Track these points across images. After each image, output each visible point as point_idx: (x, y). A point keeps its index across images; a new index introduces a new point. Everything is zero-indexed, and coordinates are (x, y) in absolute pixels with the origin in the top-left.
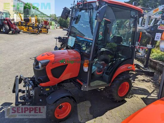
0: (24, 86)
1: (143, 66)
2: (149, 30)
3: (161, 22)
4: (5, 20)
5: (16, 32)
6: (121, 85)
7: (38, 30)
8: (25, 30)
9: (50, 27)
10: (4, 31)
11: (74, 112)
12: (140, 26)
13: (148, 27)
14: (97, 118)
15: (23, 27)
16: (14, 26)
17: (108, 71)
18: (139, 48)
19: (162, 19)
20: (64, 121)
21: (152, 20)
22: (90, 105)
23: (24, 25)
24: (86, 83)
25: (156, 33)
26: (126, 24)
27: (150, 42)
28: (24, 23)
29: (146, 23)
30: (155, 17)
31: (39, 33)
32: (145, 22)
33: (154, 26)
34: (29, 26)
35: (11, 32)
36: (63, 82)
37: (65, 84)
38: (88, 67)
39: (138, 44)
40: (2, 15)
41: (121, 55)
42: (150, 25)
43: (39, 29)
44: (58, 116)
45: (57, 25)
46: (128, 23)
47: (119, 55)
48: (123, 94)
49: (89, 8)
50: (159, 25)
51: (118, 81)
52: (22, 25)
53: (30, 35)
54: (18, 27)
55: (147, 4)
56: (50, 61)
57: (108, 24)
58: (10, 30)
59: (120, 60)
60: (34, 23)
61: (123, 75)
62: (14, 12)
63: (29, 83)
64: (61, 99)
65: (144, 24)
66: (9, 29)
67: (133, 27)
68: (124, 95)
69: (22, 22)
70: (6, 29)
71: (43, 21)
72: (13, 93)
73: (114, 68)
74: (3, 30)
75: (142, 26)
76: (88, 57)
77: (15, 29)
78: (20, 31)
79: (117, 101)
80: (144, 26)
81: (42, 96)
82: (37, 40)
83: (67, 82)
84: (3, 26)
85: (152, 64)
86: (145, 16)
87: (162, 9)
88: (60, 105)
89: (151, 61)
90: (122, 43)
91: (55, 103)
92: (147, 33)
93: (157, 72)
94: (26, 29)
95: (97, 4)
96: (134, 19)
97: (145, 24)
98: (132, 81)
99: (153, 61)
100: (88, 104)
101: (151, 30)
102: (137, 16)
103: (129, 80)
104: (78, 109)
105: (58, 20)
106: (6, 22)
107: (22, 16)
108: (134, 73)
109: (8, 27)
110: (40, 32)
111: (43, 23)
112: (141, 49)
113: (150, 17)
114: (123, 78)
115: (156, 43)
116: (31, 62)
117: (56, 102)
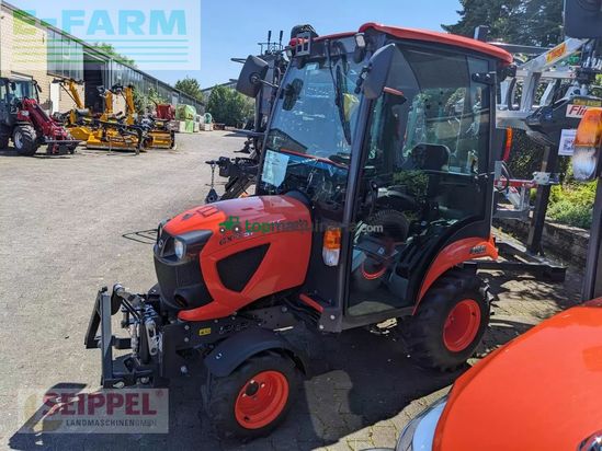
0: (126, 324)
1: (523, 249)
2: (536, 122)
3: (577, 92)
4: (21, 109)
5: (63, 148)
6: (451, 313)
7: (140, 136)
8: (92, 139)
9: (178, 125)
10: (19, 145)
11: (296, 407)
12: (505, 109)
13: (532, 109)
14: (377, 424)
15: (83, 129)
16: (54, 126)
17: (404, 265)
18: (507, 185)
19: (581, 82)
20: (269, 435)
21: (545, 86)
22: (349, 385)
23: (88, 124)
24: (334, 305)
25: (564, 131)
26: (454, 103)
27: (545, 163)
28: (87, 116)
29: (523, 96)
30: (554, 73)
31: (142, 148)
32: (520, 93)
33: (553, 107)
34: (106, 126)
35: (43, 149)
36: (254, 305)
37: (260, 313)
38: (338, 251)
39: (503, 173)
40: (11, 92)
41: (446, 209)
42: (539, 104)
43: (144, 133)
44: (246, 418)
45: (202, 119)
46: (462, 100)
47: (441, 207)
48: (462, 343)
49: (332, 54)
50: (571, 102)
51: (439, 299)
52: (80, 123)
53: (112, 158)
54: (67, 131)
55: (523, 32)
56: (211, 234)
57: (397, 106)
58: (40, 141)
59: (444, 224)
60: (124, 114)
61: (457, 277)
62: (52, 78)
63: (143, 310)
64: (255, 360)
65: (518, 101)
66: (37, 138)
67: (482, 113)
68: (464, 347)
69: (80, 111)
70: (25, 139)
71: (152, 104)
72: (87, 348)
73: (423, 255)
74: (15, 142)
75: (510, 108)
76: (339, 218)
77: (59, 138)
78: (76, 144)
79: (443, 369)
80: (518, 109)
81: (185, 354)
82: (139, 172)
83: (269, 306)
84: (17, 128)
85: (555, 239)
86: (518, 73)
87: (578, 46)
88: (252, 382)
89: (552, 230)
90: (446, 168)
91: (237, 374)
92: (529, 132)
93: (576, 268)
94: (96, 138)
95: (361, 42)
96: (485, 86)
97: (523, 99)
98: (491, 297)
99: (558, 229)
100: (342, 381)
101: (543, 119)
102: (492, 75)
103: (480, 294)
104: (310, 397)
105: (205, 99)
106: (26, 113)
107: (80, 90)
108: (494, 273)
109: (33, 131)
110: (145, 146)
111: (154, 113)
112: (512, 189)
113: (537, 76)
114: (459, 285)
115: (565, 168)
116: (128, 248)
117: (238, 369)
